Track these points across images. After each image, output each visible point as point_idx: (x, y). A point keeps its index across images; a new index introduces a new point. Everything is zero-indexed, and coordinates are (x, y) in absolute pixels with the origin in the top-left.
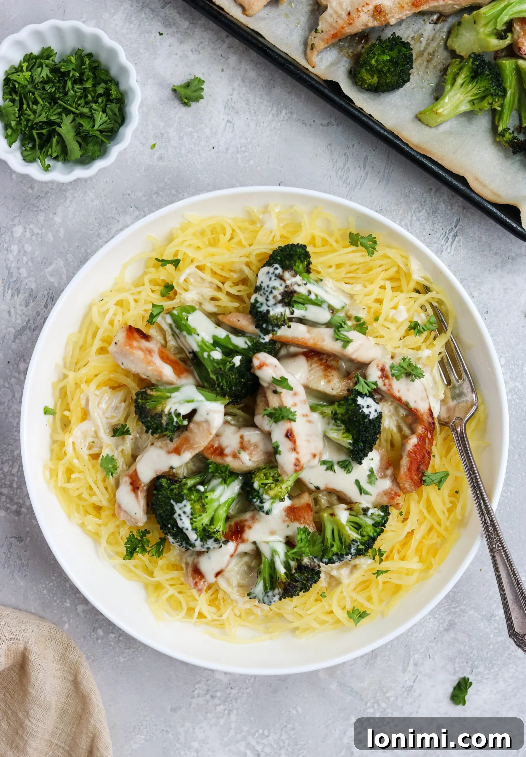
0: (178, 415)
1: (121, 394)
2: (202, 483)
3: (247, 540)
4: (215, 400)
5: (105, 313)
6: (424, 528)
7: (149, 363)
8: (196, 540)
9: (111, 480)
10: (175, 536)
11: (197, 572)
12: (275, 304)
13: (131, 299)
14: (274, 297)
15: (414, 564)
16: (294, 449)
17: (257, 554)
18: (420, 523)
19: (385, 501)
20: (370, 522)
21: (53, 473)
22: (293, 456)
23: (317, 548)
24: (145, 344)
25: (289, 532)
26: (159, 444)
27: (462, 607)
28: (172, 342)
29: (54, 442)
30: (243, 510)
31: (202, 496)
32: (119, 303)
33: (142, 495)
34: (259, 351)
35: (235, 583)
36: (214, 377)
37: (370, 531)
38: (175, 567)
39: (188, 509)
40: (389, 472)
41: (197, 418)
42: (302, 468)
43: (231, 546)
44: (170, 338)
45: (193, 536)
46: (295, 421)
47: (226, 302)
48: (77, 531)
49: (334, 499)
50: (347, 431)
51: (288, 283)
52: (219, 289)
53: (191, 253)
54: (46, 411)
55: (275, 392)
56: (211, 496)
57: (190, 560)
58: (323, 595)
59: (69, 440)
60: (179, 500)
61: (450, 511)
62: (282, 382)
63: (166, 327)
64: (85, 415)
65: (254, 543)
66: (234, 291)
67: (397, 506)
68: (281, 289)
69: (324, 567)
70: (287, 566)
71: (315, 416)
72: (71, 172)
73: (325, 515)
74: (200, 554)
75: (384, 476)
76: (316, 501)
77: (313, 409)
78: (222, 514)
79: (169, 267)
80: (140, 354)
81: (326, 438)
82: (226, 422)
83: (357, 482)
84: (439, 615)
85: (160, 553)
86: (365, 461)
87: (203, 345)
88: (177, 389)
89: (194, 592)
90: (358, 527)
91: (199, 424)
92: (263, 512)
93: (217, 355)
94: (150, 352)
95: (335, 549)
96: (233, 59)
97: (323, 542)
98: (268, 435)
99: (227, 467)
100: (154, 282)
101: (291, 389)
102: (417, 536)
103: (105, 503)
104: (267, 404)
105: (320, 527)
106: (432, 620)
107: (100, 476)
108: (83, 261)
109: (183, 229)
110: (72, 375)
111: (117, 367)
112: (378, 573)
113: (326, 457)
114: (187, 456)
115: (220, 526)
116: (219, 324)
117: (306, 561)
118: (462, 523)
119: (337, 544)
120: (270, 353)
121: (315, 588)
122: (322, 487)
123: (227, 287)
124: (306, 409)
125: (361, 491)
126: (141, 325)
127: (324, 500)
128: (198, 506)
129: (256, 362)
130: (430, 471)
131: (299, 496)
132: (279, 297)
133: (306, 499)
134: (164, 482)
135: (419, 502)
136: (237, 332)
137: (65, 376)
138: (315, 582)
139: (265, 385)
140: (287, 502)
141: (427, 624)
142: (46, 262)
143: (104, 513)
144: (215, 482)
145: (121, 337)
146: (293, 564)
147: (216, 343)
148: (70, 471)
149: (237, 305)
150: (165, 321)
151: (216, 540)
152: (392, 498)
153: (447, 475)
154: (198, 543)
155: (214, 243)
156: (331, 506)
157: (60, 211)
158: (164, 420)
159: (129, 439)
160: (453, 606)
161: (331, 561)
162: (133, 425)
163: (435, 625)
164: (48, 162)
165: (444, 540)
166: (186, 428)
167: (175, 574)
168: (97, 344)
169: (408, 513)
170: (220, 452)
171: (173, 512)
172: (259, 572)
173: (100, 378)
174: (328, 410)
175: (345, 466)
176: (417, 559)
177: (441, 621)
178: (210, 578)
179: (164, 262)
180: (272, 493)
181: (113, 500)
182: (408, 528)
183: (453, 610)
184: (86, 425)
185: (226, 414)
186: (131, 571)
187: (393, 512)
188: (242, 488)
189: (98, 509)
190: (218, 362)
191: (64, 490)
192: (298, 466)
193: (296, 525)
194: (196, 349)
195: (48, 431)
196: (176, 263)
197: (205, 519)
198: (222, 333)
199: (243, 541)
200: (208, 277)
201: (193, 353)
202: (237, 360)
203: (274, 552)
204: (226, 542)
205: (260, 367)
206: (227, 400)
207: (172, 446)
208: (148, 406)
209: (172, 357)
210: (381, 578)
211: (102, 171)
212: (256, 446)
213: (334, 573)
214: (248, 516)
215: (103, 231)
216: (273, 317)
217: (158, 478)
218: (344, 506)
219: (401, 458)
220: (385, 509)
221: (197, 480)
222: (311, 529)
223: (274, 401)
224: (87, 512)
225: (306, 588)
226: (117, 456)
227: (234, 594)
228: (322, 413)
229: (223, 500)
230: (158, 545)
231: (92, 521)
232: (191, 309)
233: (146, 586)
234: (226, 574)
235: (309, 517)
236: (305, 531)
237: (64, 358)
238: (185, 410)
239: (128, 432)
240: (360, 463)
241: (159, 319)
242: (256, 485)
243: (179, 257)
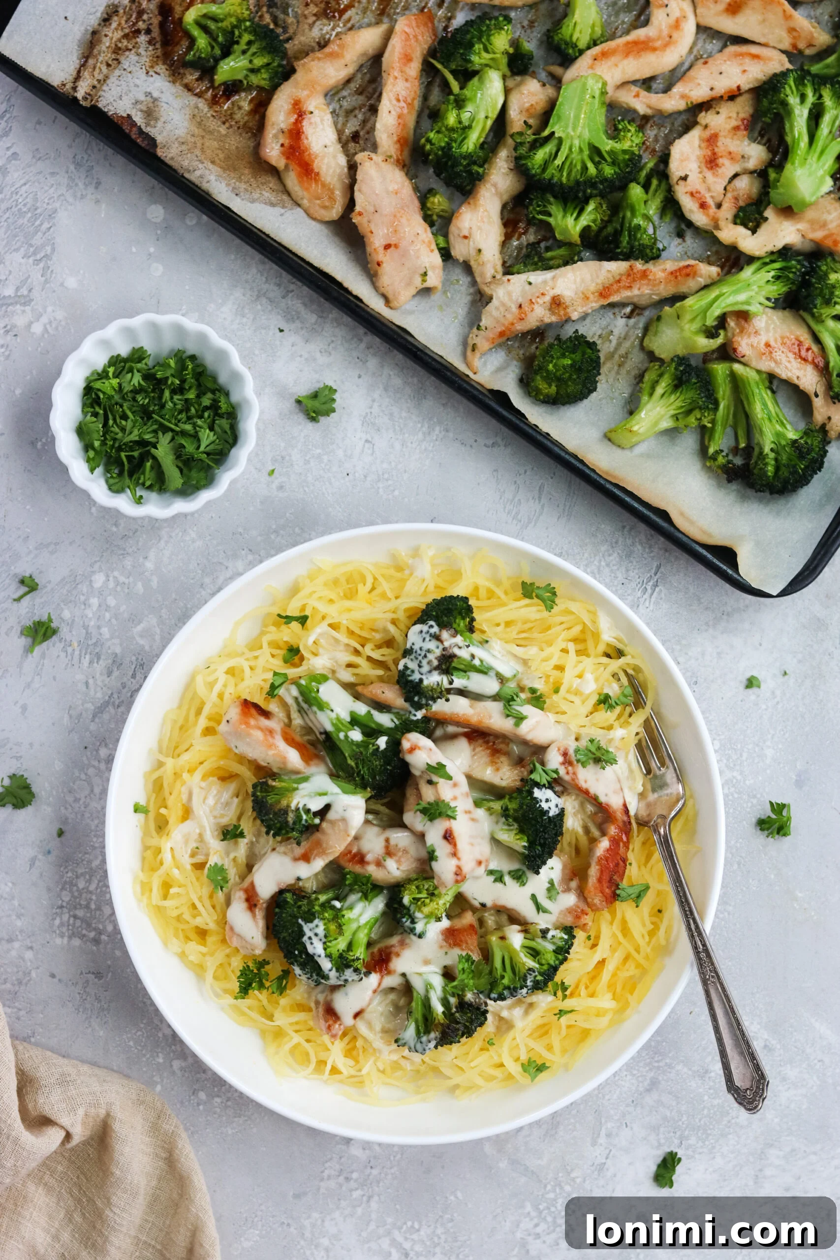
0: (308, 811)
1: (232, 787)
2: (337, 898)
3: (395, 971)
4: (354, 793)
5: (211, 685)
6: (619, 955)
7: (270, 746)
8: (330, 970)
9: (220, 896)
10: (303, 966)
11: (331, 1013)
12: (430, 672)
13: (246, 665)
14: (429, 663)
15: (605, 1002)
16: (454, 854)
17: (407, 989)
18: (613, 949)
19: (569, 921)
20: (550, 947)
21: (145, 888)
22: (454, 862)
23: (484, 981)
24: (264, 722)
25: (448, 962)
26: (281, 849)
27: (668, 1061)
28: (297, 721)
29: (146, 848)
30: (388, 934)
31: (337, 915)
32: (231, 672)
33: (260, 914)
34: (409, 731)
35: (378, 1027)
36: (351, 763)
37: (551, 959)
38: (302, 1007)
39: (321, 930)
40: (574, 884)
41: (331, 815)
42: (464, 879)
43: (374, 979)
44: (295, 715)
45: (326, 965)
46: (455, 819)
47: (366, 669)
48: (175, 963)
49: (504, 918)
50: (521, 831)
51: (446, 644)
52: (357, 652)
53: (323, 608)
54: (137, 809)
55: (430, 782)
56: (349, 915)
57: (321, 998)
58: (491, 1043)
59: (166, 845)
60: (310, 917)
61: (652, 933)
62: (439, 769)
63: (290, 701)
64: (187, 813)
65: (404, 975)
66: (376, 655)
67: (584, 927)
68: (438, 652)
69: (492, 1006)
70: (445, 1002)
71: (481, 813)
72: (169, 505)
73: (494, 939)
74: (334, 988)
75: (568, 890)
76: (481, 922)
77: (477, 804)
78: (362, 938)
79: (295, 625)
80: (258, 735)
81: (495, 841)
82: (367, 822)
83: (534, 897)
84: (638, 1070)
85: (281, 990)
86: (543, 870)
87: (338, 724)
88: (306, 779)
89: (326, 1038)
90: (535, 953)
91: (333, 823)
92: (415, 935)
93: (356, 735)
94: (271, 732)
95: (506, 981)
96: (373, 363)
97: (491, 972)
98: (421, 837)
99: (369, 878)
100: (274, 644)
101: (450, 778)
102: (610, 967)
103: (212, 926)
104: (419, 796)
105: (487, 954)
106: (629, 1077)
107: (205, 891)
108: (184, 618)
109: (311, 577)
110: (170, 763)
111: (228, 752)
112: (561, 1013)
113: (493, 866)
114: (319, 864)
115: (360, 952)
116: (357, 696)
117: (469, 996)
118: (666, 950)
119: (508, 975)
120: (423, 733)
121: (481, 1034)
122: (489, 904)
123: (368, 650)
124: (469, 804)
125: (539, 908)
126: (259, 699)
127: (490, 920)
128: (333, 927)
129: (406, 745)
130: (624, 884)
131: (459, 915)
132: (435, 663)
133: (469, 918)
134: (289, 897)
135: (611, 923)
136: (381, 707)
137: (160, 764)
138: (481, 1025)
139: (417, 773)
140: (445, 923)
141: (623, 1083)
142: (134, 619)
143: (211, 939)
144: (353, 898)
145: (234, 713)
146: (453, 1001)
147: (355, 721)
148: (166, 886)
149: (380, 672)
150: (289, 693)
151: (356, 970)
152: (578, 917)
153: (647, 888)
154: (333, 974)
155: (351, 595)
156: (499, 927)
157: (152, 555)
158: (291, 818)
159: (243, 843)
160: (656, 1059)
161: (502, 998)
162: (247, 826)
163: (633, 1084)
164: (139, 492)
165: (644, 971)
166: (317, 828)
167: (301, 1016)
168: (203, 722)
169: (598, 937)
170: (360, 858)
171: (301, 934)
172: (410, 1013)
173: (207, 766)
174: (497, 806)
175: (518, 877)
176: (609, 996)
177: (640, 1079)
178: (348, 1019)
179: (288, 619)
180: (426, 910)
181: (223, 922)
182: (598, 956)
183: (656, 1064)
184: (189, 827)
185: (368, 812)
186: (243, 1014)
187: (580, 935)
188: (388, 905)
189: (202, 933)
190: (358, 745)
191: (159, 910)
192: (459, 873)
193: (456, 952)
194: (329, 728)
195: (139, 833)
196: (303, 620)
197: (341, 944)
198: (362, 709)
199: (389, 972)
200: (343, 638)
201: (326, 733)
202: (382, 742)
203: (428, 987)
204: (367, 974)
205: (412, 750)
206: (369, 793)
207: (299, 851)
208: (271, 799)
209: (298, 738)
210: (564, 1019)
211: (209, 504)
212: (405, 851)
213: (505, 1014)
214: (394, 940)
215: (207, 580)
216: (427, 687)
217: (281, 892)
218: (517, 927)
219: (588, 866)
220: (569, 930)
221: (330, 895)
222: (476, 957)
223: (428, 794)
224: (188, 939)
225: (469, 1032)
226: (227, 864)
227: (377, 1041)
228: (489, 809)
229: (364, 920)
230: (280, 979)
231: (194, 949)
232: (323, 678)
233: (263, 1033)
234: (366, 1015)
235: (473, 941)
236: (468, 958)
237: (160, 742)
238: (316, 805)
239: (241, 835)
240: (537, 873)
241: (281, 691)
242: (406, 900)
243: (307, 613)
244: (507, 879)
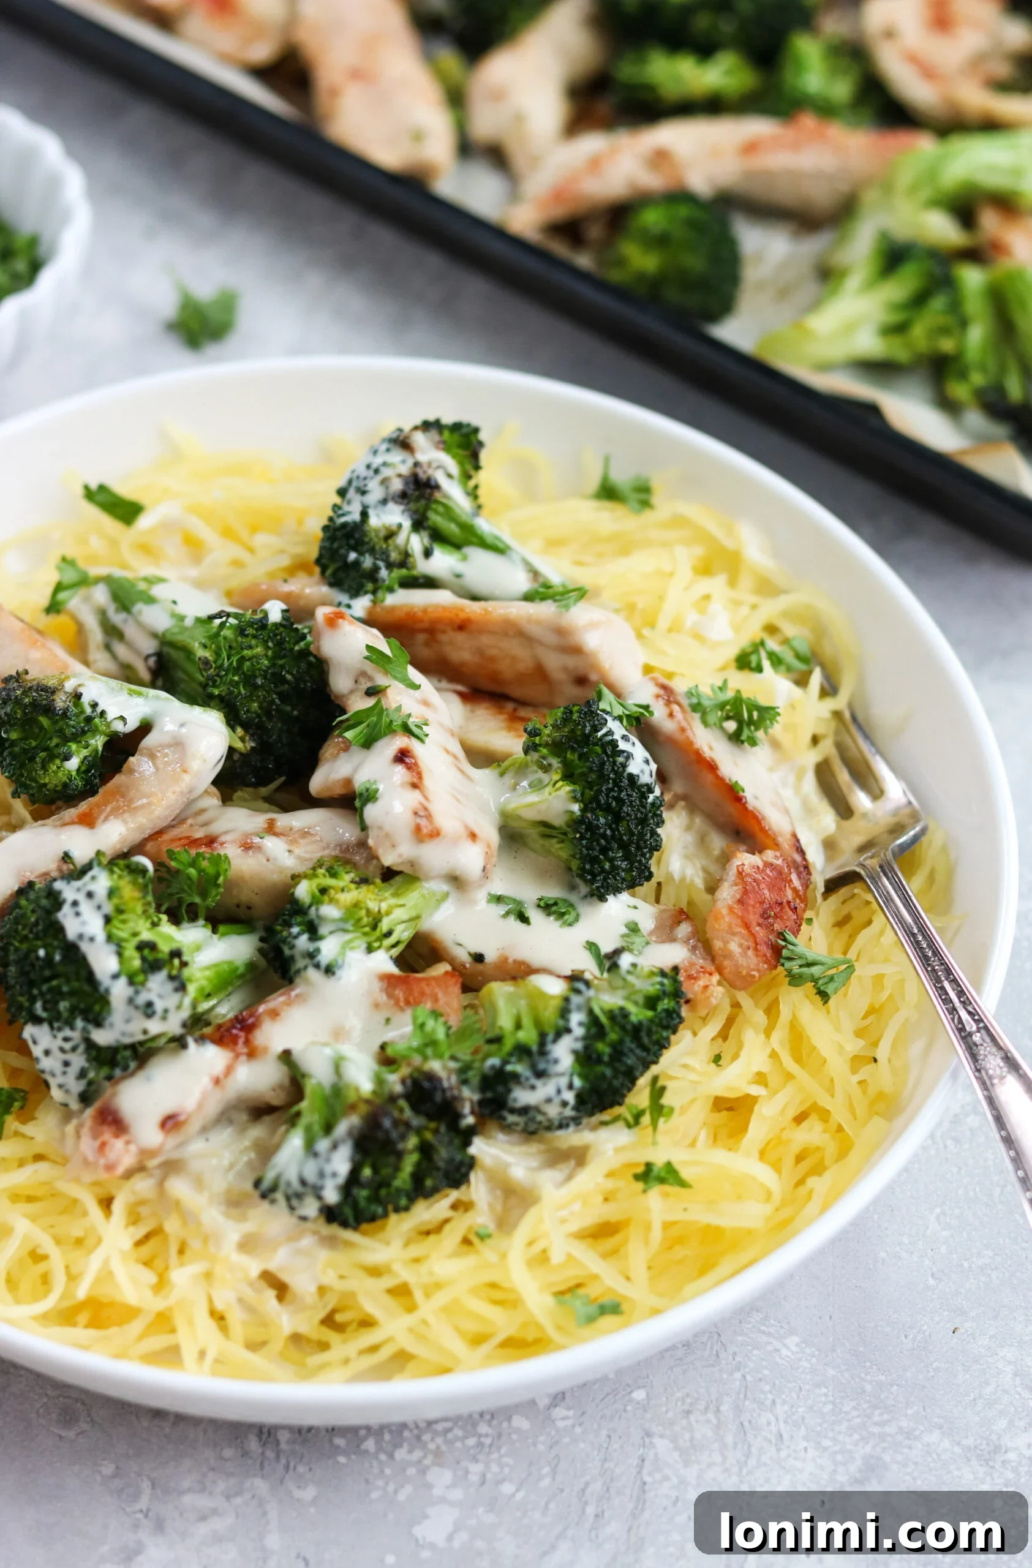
3: (266, 1050)
8: (115, 977)
11: (109, 1118)
12: (384, 502)
14: (385, 482)
16: (416, 786)
17: (292, 1083)
22: (415, 797)
25: (391, 1035)
27: (904, 1423)
35: (218, 1185)
39: (101, 892)
40: (682, 932)
41: (151, 745)
46: (422, 741)
51: (421, 457)
55: (371, 691)
58: (483, 1234)
65: (286, 1056)
68: (405, 469)
75: (669, 939)
83: (590, 944)
84: (834, 1440)
92: (317, 966)
101: (415, 688)
106: (812, 1453)
112: (649, 1176)
113: (503, 887)
117: (435, 1066)
122: (492, 956)
132: (397, 485)
139: (344, 684)
140: (386, 964)
141: (799, 1464)
146: (395, 1077)
150: (91, 603)
153: (850, 968)
160: (876, 1419)
163: (822, 1468)
165: (845, 1141)
171: (57, 904)
175: (560, 910)
176: (767, 1164)
177: (839, 1457)
178: (146, 1129)
180: (346, 903)
183: (876, 1430)
188: (260, 950)
192: (426, 820)
193: (411, 1018)
196: (130, 513)
199: (253, 1052)
203: (342, 1062)
205: (336, 619)
207: (75, 814)
210: (657, 1194)
212: (309, 833)
216: (377, 531)
227: (214, 1210)
238: (123, 711)
241: (74, 599)
242: (303, 892)
244: (534, 914)
